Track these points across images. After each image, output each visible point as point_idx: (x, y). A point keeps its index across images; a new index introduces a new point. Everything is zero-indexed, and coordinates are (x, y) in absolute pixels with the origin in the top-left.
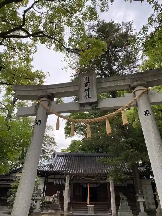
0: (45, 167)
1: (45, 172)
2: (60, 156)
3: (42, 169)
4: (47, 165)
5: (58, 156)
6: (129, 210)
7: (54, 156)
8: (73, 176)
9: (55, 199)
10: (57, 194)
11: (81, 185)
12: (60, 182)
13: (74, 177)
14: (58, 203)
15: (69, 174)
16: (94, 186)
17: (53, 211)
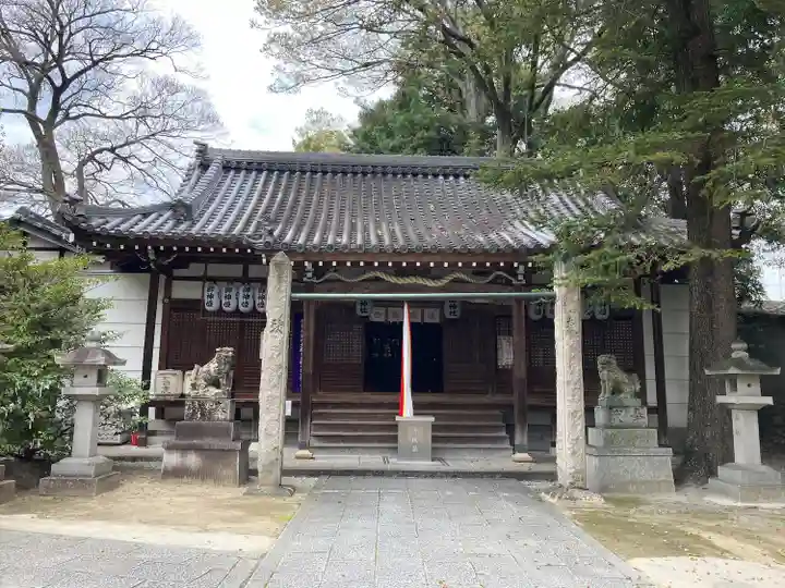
0: (145, 215)
1: (142, 240)
2: (238, 170)
3: (123, 227)
4: (159, 209)
5: (226, 168)
6: (654, 448)
7: (204, 166)
8: (315, 265)
9: (201, 391)
10: (212, 366)
11: (359, 313)
12: (241, 300)
13: (318, 272)
14: (223, 414)
15: (290, 251)
16: (427, 320)
17: (193, 460)
